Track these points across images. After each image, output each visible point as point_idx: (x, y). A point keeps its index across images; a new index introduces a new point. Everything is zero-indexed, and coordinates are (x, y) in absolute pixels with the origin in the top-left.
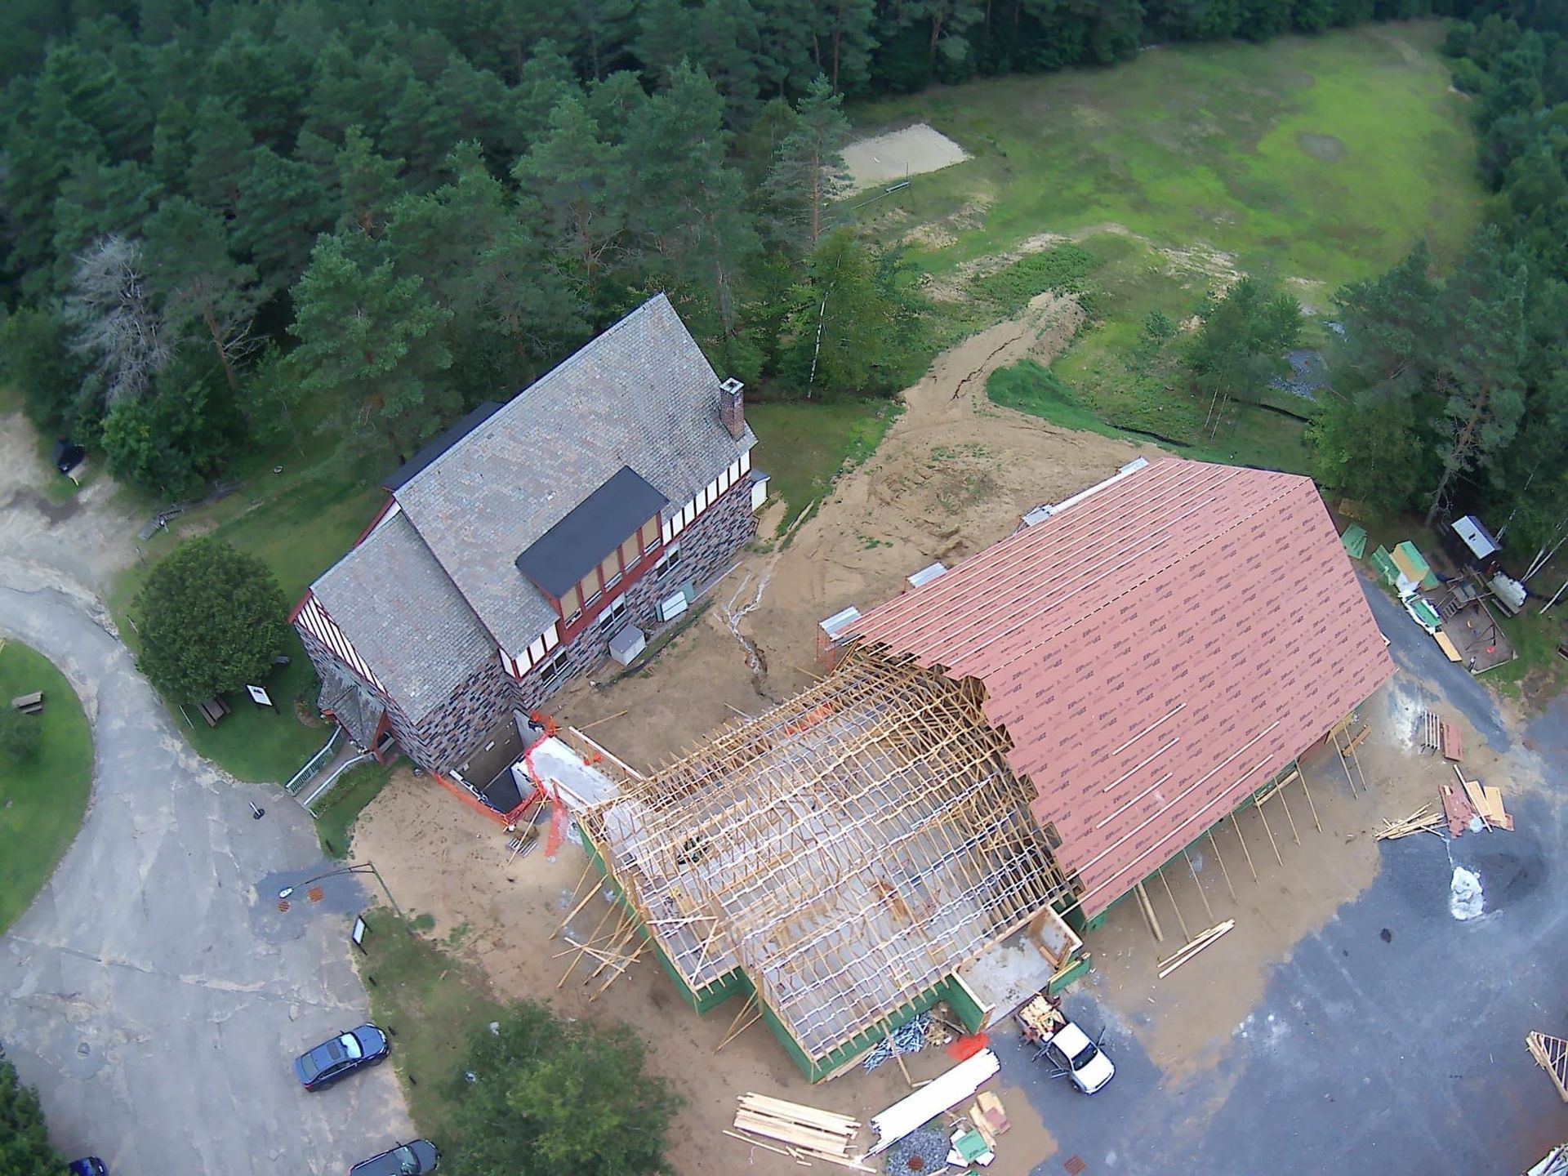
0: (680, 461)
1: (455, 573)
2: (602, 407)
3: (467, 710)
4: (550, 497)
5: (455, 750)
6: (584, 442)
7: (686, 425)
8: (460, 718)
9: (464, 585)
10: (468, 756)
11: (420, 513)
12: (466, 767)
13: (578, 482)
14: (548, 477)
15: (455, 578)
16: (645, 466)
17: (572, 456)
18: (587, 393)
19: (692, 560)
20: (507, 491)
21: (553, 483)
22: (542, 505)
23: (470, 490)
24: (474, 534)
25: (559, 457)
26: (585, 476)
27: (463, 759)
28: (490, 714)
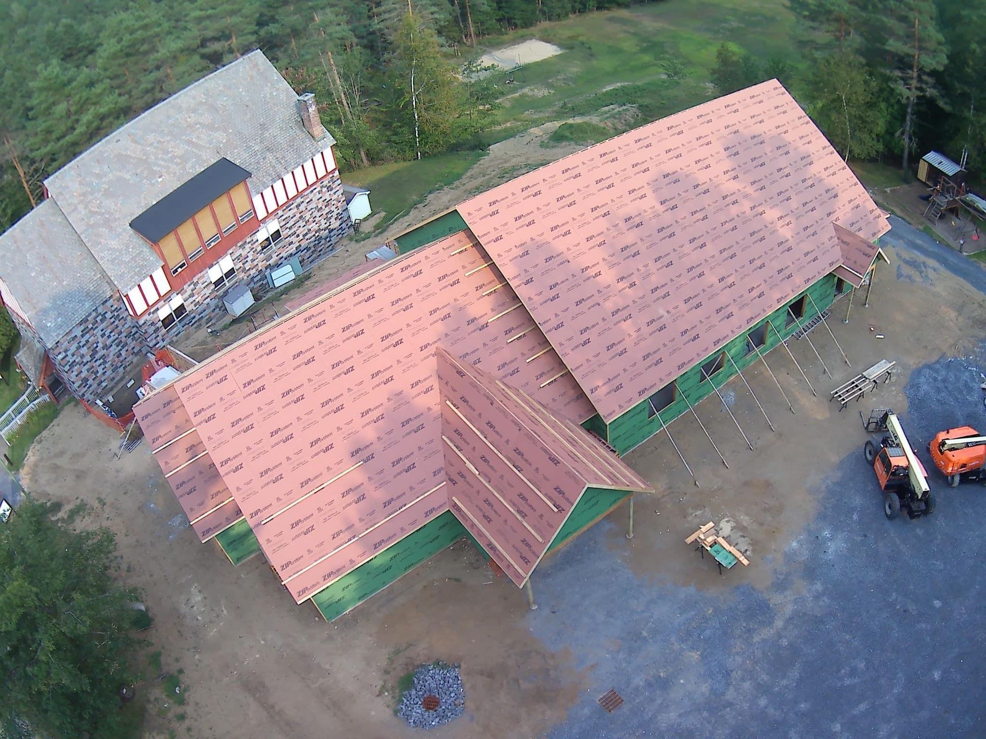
0: (268, 155)
1: (82, 233)
2: (207, 118)
3: (100, 345)
4: (160, 180)
5: (97, 381)
6: (190, 142)
7: (274, 131)
8: (95, 352)
9: (88, 242)
10: (111, 389)
11: (61, 193)
12: (111, 400)
13: (184, 169)
14: (159, 166)
15: (82, 237)
16: (238, 158)
17: (179, 152)
18: (194, 111)
19: (293, 239)
20: (128, 177)
21: (164, 170)
22: (153, 185)
23: (99, 176)
24: (99, 206)
25: (168, 152)
26: (189, 165)
27: (106, 391)
28: (123, 353)
